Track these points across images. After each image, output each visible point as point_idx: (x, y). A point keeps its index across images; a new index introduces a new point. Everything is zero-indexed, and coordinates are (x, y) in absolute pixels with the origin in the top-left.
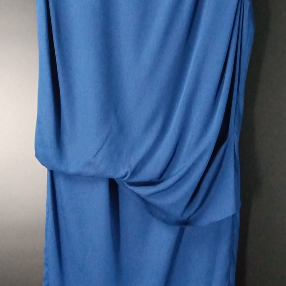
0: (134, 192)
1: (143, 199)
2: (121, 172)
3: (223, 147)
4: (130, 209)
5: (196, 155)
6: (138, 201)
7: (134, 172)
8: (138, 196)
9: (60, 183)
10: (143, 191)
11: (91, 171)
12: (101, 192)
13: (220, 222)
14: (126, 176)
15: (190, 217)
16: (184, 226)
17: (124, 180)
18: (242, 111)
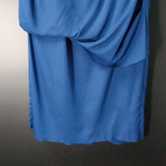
1: (87, 50)
2: (73, 33)
4: (80, 58)
6: (84, 51)
7: (82, 33)
8: (84, 48)
10: (87, 45)
11: (55, 34)
14: (76, 35)
15: (117, 62)
16: (114, 68)
17: (76, 39)
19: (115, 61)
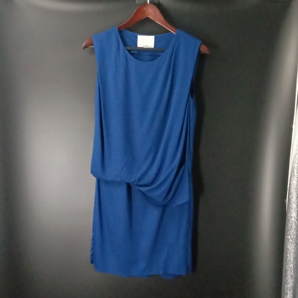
0: (140, 190)
1: (143, 194)
2: (133, 179)
3: (182, 170)
4: (137, 199)
5: (170, 170)
6: (141, 194)
7: (139, 180)
8: (141, 192)
9: (103, 186)
10: (143, 189)
11: (118, 180)
12: (123, 191)
13: (183, 204)
14: (135, 181)
16: (165, 208)
17: (135, 184)
18: (192, 151)
19: (165, 203)
